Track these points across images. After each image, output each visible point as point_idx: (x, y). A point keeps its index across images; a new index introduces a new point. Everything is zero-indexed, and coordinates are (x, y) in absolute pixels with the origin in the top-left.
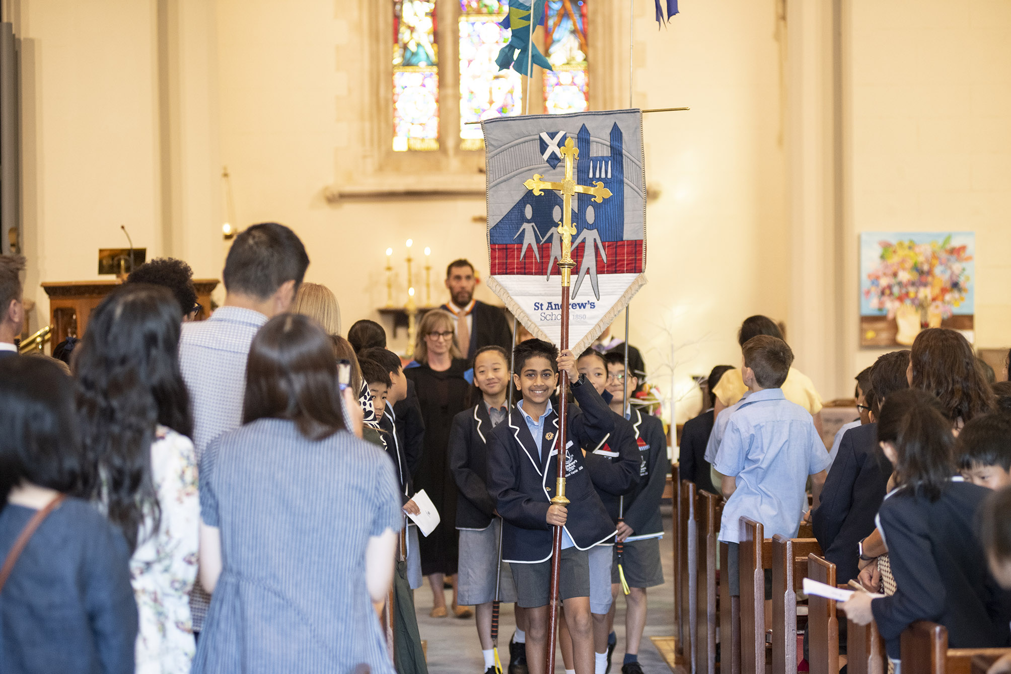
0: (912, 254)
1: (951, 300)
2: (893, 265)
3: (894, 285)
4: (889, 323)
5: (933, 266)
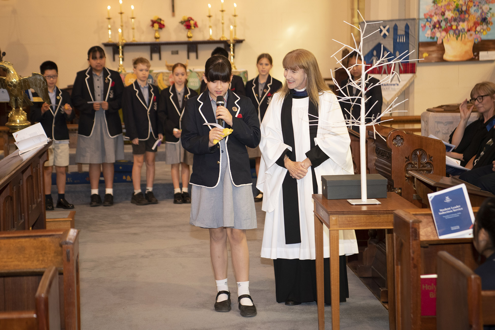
1: (481, 30)
2: (441, 7)
3: (441, 21)
4: (438, 47)
5: (469, 7)
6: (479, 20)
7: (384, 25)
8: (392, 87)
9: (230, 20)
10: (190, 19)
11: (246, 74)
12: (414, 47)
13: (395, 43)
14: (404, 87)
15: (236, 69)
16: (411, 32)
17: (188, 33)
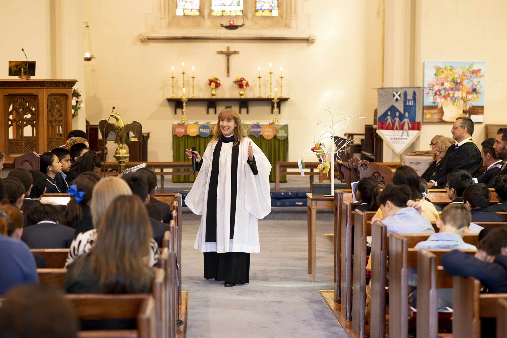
0: (452, 73)
1: (472, 98)
2: (441, 79)
3: (441, 90)
4: (438, 110)
5: (463, 80)
6: (471, 90)
7: (397, 91)
8: (402, 140)
9: (277, 81)
10: (242, 79)
11: (287, 127)
12: (420, 109)
13: (405, 105)
14: (411, 141)
15: (278, 123)
16: (418, 98)
17: (240, 92)
